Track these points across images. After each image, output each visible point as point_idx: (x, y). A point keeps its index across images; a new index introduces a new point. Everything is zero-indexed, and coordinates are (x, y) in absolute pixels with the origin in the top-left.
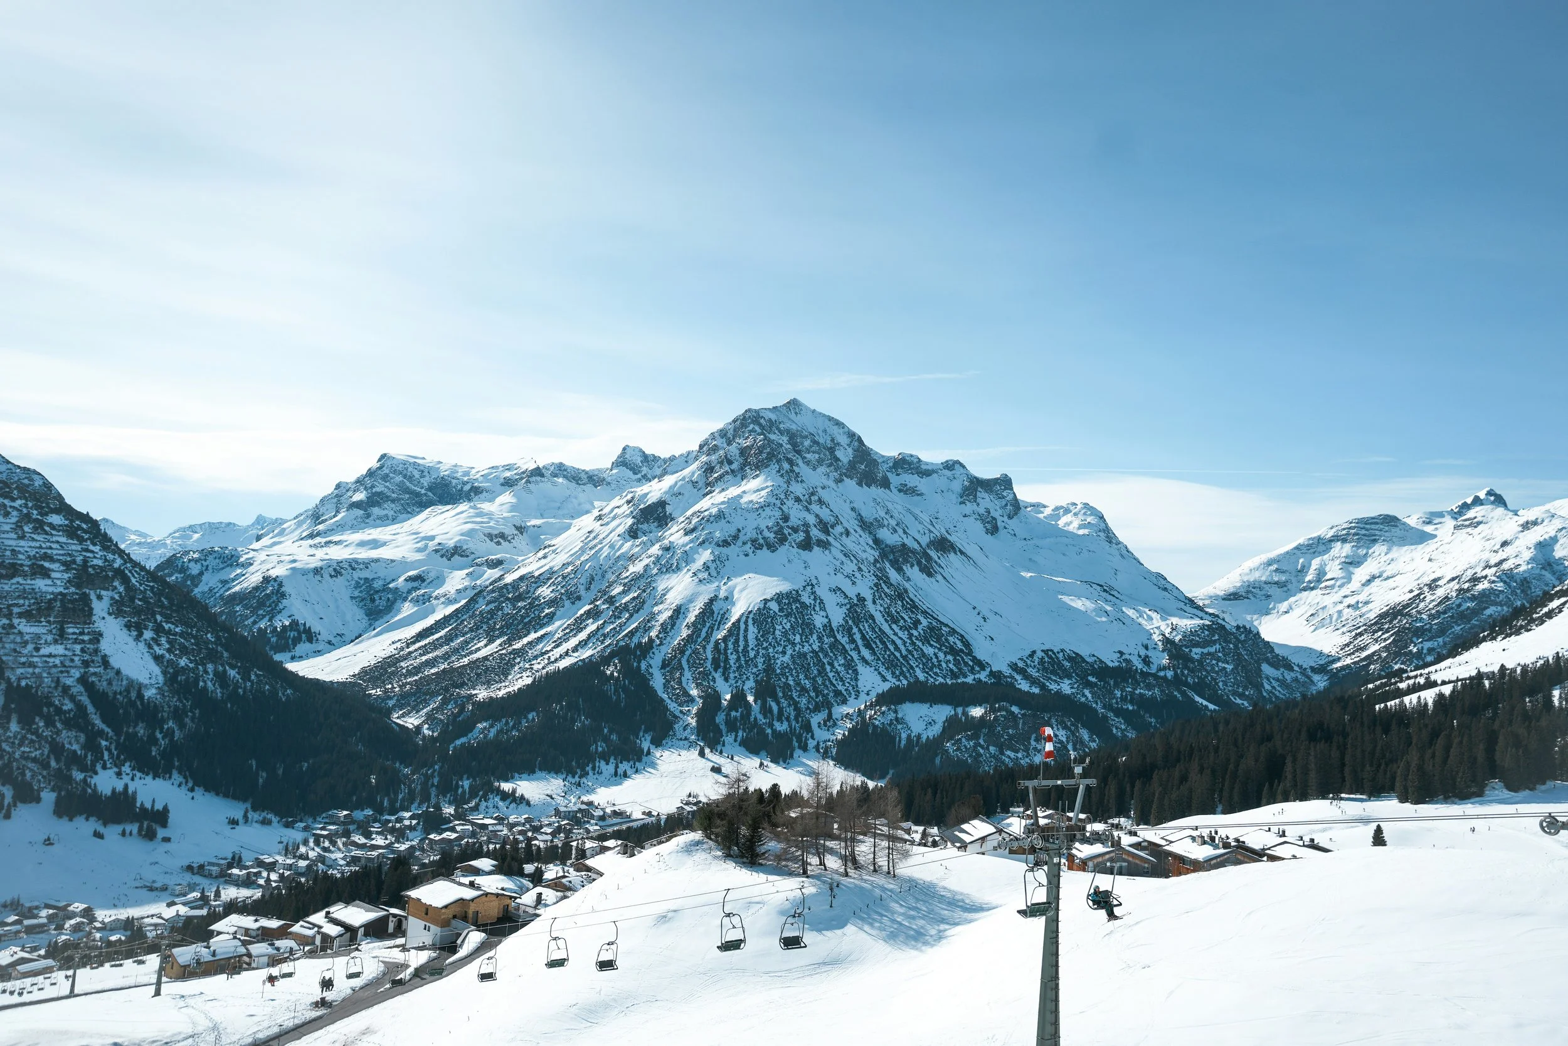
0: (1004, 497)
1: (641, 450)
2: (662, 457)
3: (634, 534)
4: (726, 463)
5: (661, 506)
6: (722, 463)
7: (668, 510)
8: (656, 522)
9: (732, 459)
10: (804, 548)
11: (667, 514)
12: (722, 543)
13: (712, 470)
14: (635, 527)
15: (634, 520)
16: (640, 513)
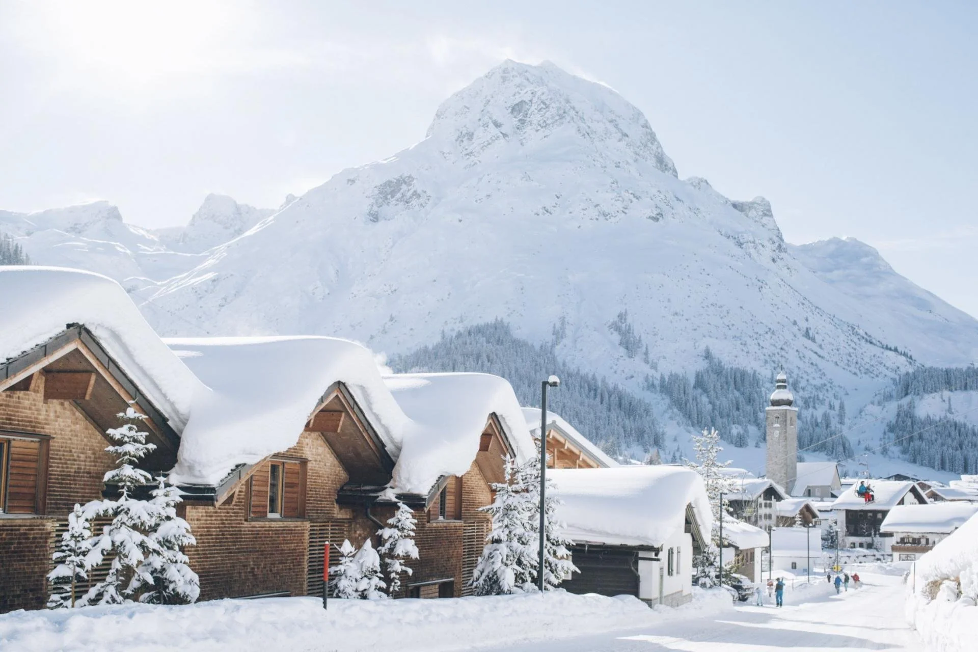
0: (764, 225)
3: (375, 218)
4: (491, 125)
5: (405, 183)
6: (486, 125)
7: (417, 186)
8: (401, 205)
9: (500, 121)
10: (656, 219)
11: (419, 191)
12: (541, 211)
13: (470, 136)
14: (375, 208)
15: (371, 201)
16: (377, 192)
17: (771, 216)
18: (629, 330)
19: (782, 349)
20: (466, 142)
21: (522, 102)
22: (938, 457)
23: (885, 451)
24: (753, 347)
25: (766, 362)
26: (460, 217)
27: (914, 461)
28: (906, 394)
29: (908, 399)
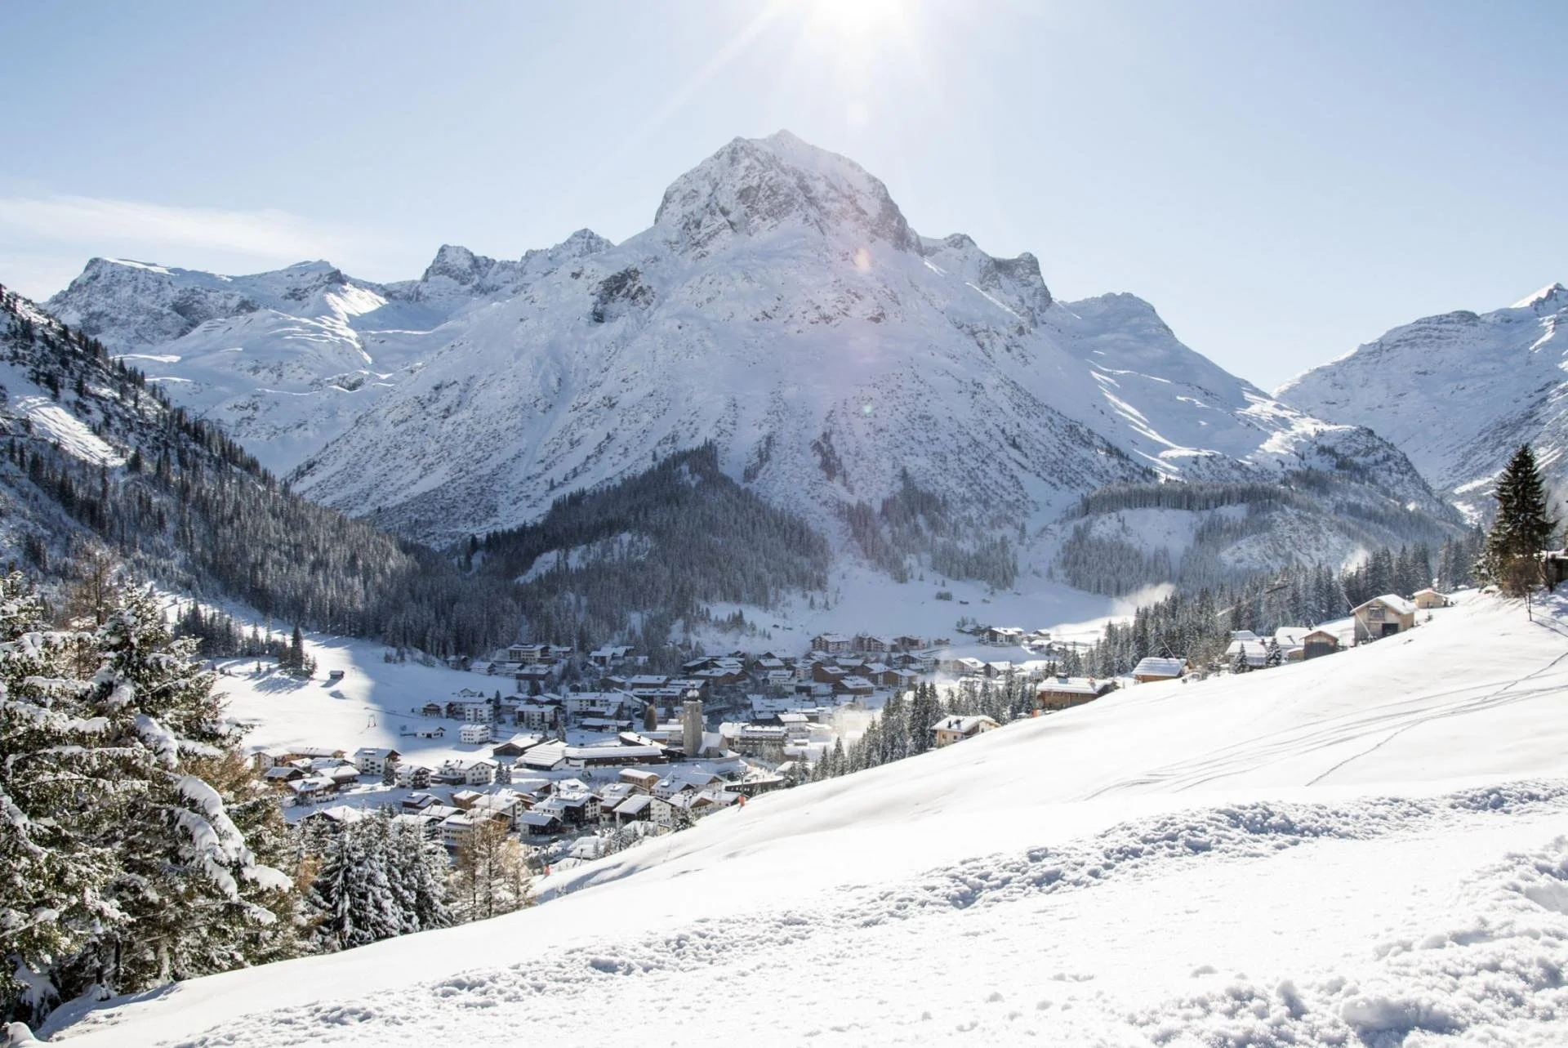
0: (1030, 284)
1: (467, 251)
2: (498, 260)
3: (599, 317)
4: (718, 213)
5: (631, 277)
6: (713, 213)
7: (643, 282)
8: (627, 301)
9: (728, 207)
10: (877, 320)
11: (645, 287)
12: (760, 316)
13: (698, 225)
14: (600, 307)
15: (595, 298)
16: (601, 287)
17: (1039, 273)
18: (832, 450)
19: (983, 462)
20: (694, 231)
21: (750, 187)
22: (1094, 581)
23: (1050, 574)
24: (952, 464)
25: (963, 479)
26: (678, 323)
27: (1074, 585)
28: (1087, 514)
29: (1087, 518)
